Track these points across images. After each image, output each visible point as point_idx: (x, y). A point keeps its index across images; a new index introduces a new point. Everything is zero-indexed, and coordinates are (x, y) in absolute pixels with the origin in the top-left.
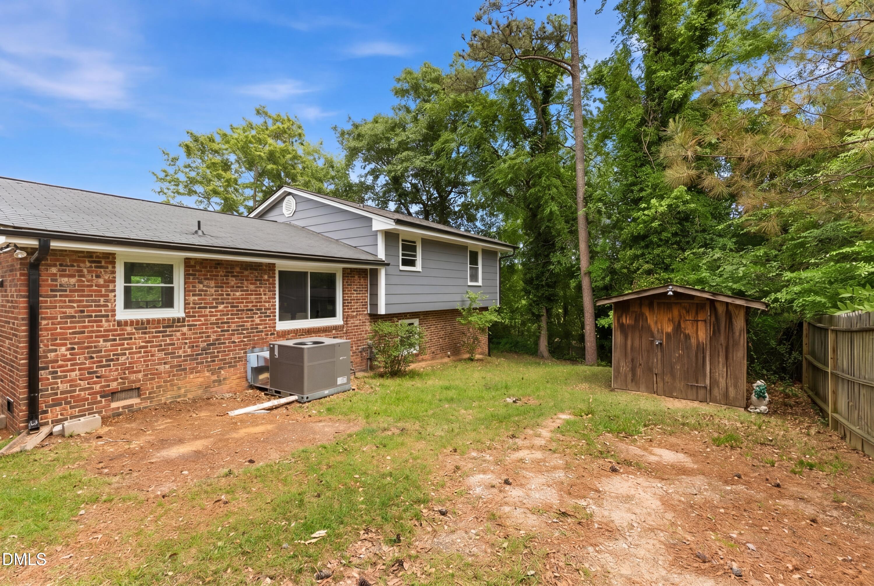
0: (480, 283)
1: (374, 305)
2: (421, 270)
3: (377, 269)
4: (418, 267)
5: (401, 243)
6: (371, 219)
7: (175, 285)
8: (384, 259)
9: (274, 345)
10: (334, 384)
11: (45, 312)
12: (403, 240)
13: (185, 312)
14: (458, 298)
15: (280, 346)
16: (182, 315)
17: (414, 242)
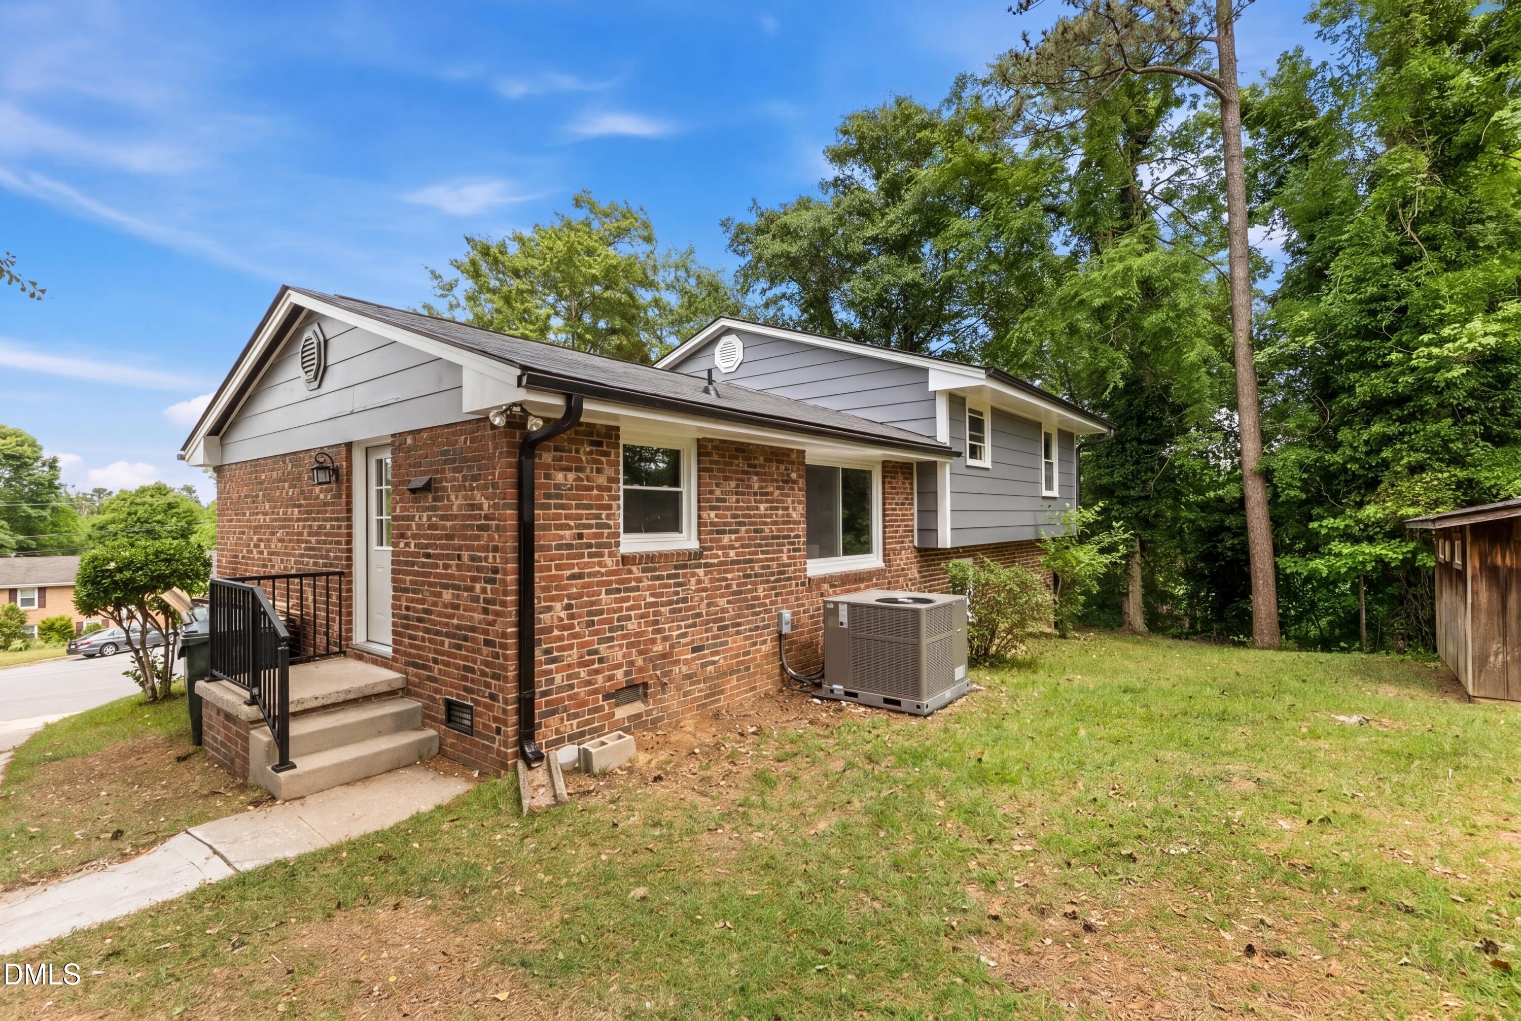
0: (1055, 493)
1: (928, 529)
2: (990, 466)
3: (936, 462)
4: (986, 461)
5: (968, 414)
6: (925, 371)
7: (683, 489)
8: (948, 445)
9: (836, 604)
10: (951, 681)
11: (542, 538)
12: (971, 411)
13: (699, 539)
14: (1028, 519)
15: (852, 606)
16: (694, 545)
17: (981, 414)
